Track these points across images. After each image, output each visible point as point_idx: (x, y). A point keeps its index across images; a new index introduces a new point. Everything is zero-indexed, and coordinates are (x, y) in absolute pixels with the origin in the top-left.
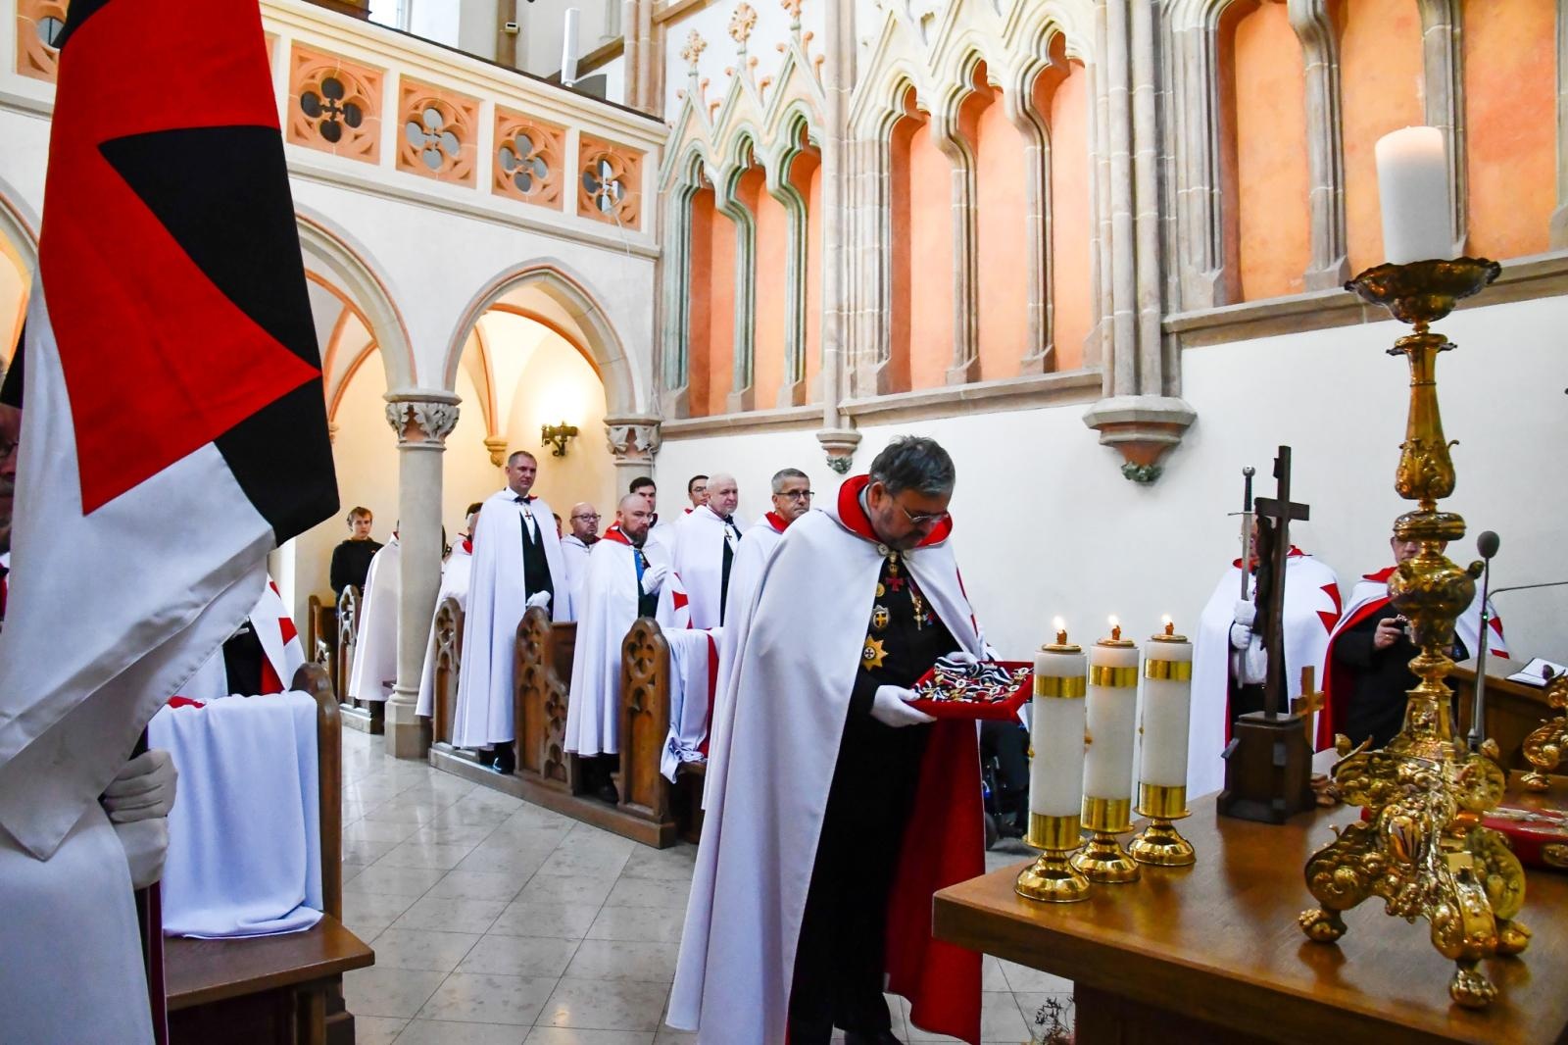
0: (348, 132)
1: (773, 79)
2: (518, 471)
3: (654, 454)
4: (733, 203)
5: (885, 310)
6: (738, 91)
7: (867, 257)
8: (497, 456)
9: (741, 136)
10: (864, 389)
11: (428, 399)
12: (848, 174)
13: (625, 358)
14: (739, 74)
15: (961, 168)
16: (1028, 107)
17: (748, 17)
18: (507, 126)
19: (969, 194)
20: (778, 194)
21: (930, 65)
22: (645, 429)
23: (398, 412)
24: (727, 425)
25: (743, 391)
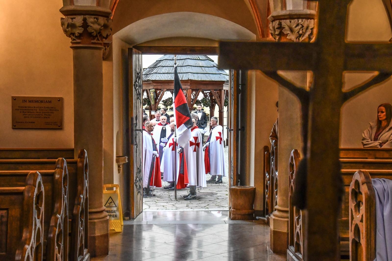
23: (274, 27)
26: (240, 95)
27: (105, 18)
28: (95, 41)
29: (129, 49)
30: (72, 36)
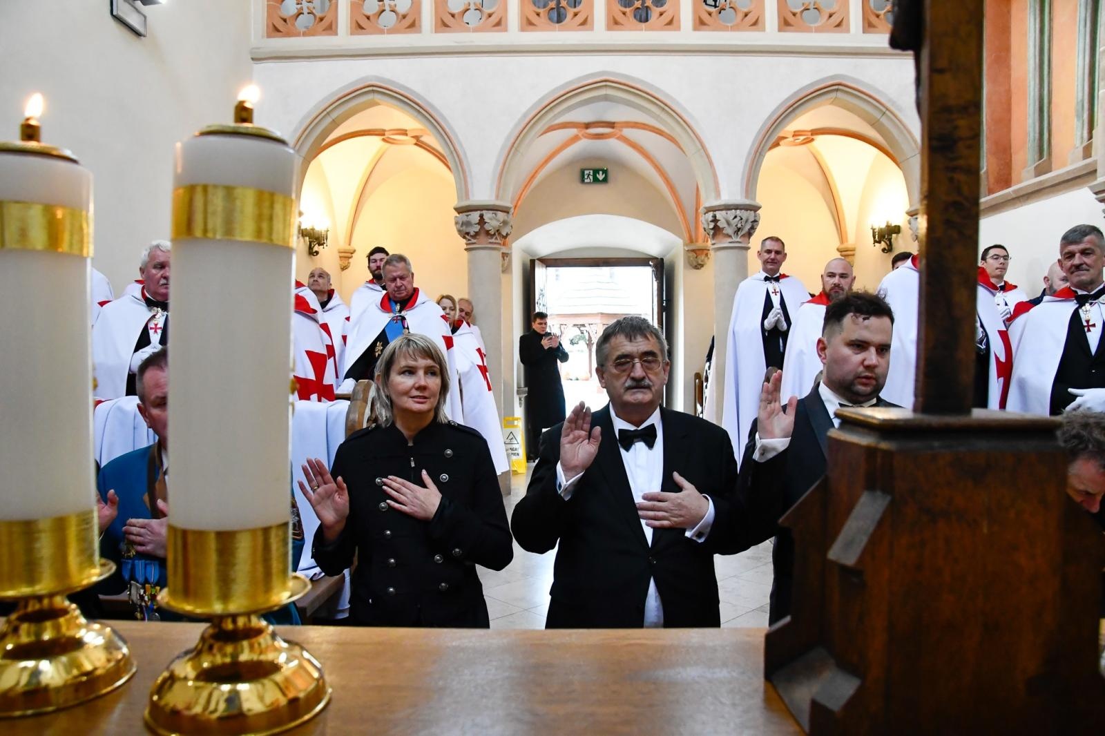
0: (655, 11)
2: (765, 254)
11: (727, 208)
23: (707, 221)
24: (1009, 198)
25: (1038, 163)
26: (664, 313)
27: (505, 214)
28: (493, 240)
29: (531, 260)
30: (467, 236)
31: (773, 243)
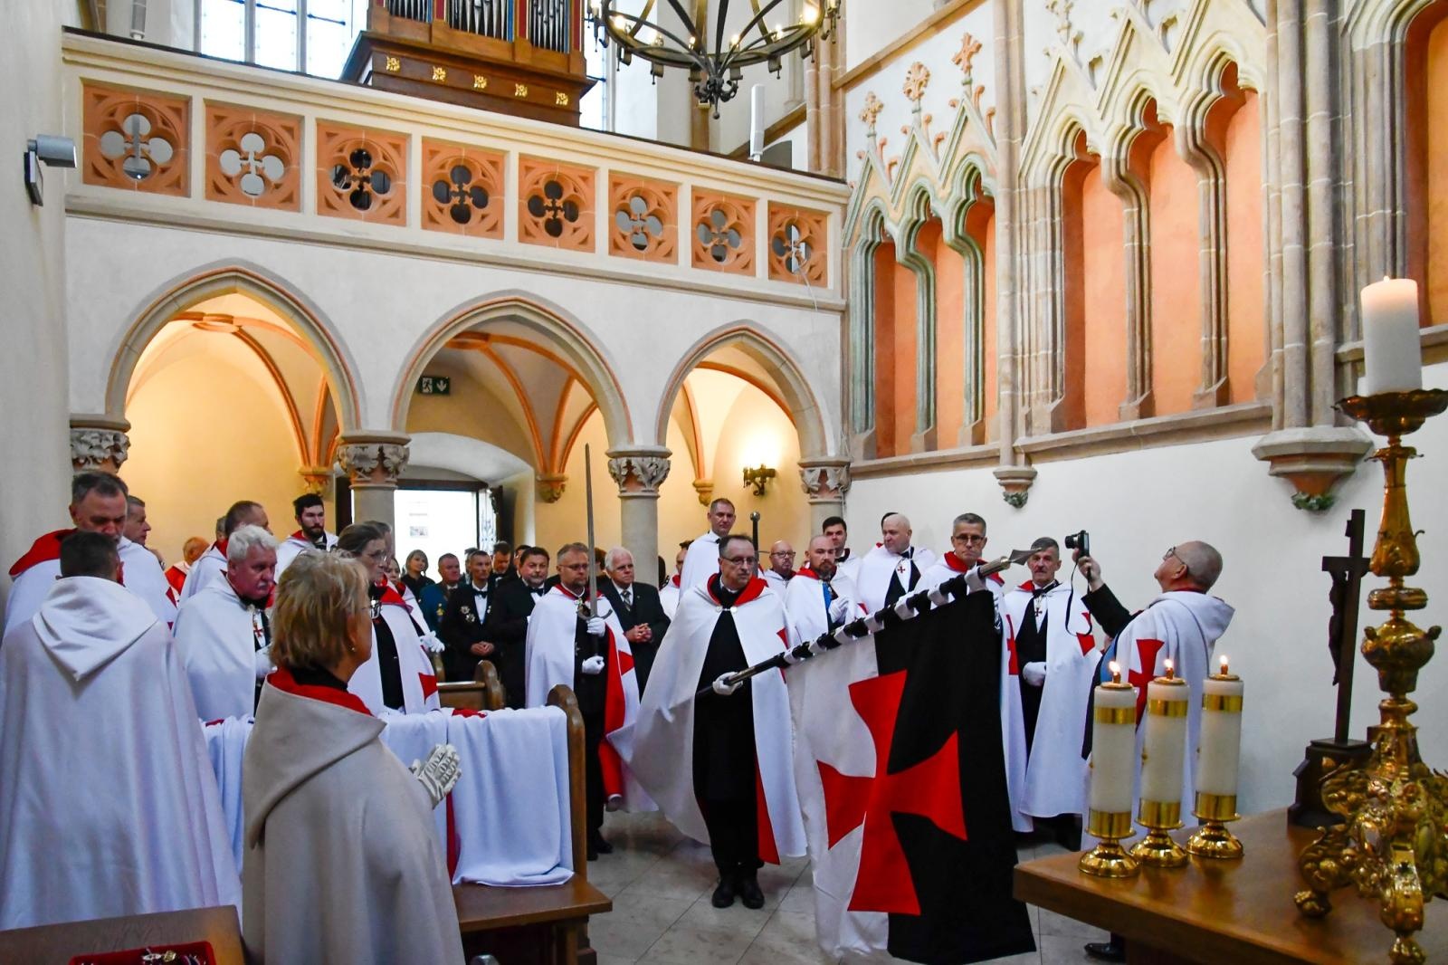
0: (568, 226)
1: (947, 133)
2: (718, 517)
3: (845, 493)
4: (912, 256)
5: (1059, 351)
6: (913, 148)
7: (1040, 301)
8: (704, 496)
9: (917, 192)
10: (1039, 427)
11: (643, 454)
12: (1021, 222)
13: (816, 405)
14: (914, 132)
15: (1133, 207)
16: (1199, 141)
17: (921, 76)
18: (703, 204)
19: (1142, 232)
20: (954, 244)
21: (1099, 108)
22: (836, 470)
23: (618, 466)
24: (910, 464)
25: (926, 431)
27: (404, 448)
31: (725, 506)
